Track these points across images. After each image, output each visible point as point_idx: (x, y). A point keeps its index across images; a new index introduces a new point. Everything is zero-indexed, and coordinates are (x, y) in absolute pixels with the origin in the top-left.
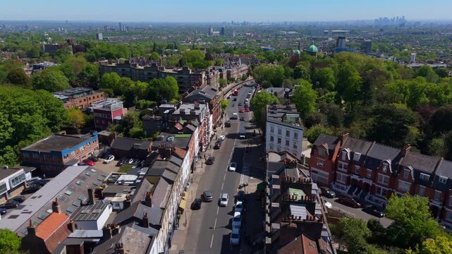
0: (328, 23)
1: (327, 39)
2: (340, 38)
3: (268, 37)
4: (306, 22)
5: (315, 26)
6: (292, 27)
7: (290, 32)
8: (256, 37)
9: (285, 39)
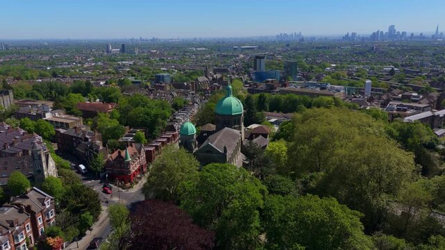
0: (235, 39)
1: (238, 56)
2: (257, 57)
3: (175, 54)
4: (215, 38)
5: (223, 42)
6: (201, 44)
7: (199, 49)
8: (161, 54)
9: (194, 56)
